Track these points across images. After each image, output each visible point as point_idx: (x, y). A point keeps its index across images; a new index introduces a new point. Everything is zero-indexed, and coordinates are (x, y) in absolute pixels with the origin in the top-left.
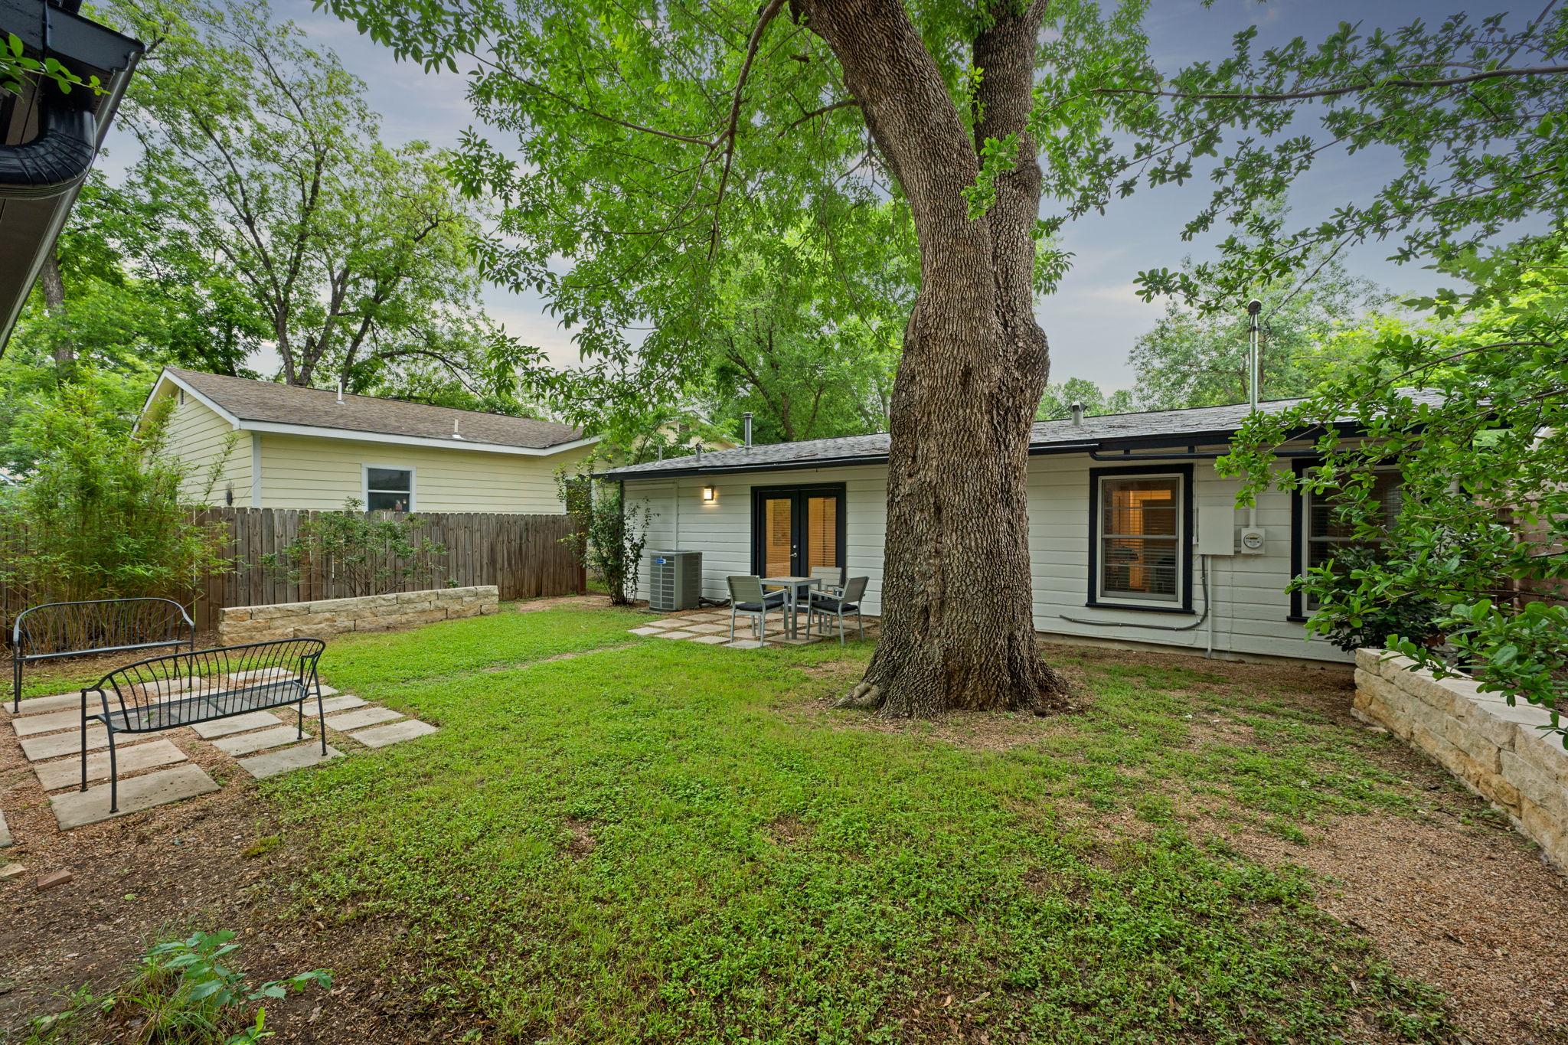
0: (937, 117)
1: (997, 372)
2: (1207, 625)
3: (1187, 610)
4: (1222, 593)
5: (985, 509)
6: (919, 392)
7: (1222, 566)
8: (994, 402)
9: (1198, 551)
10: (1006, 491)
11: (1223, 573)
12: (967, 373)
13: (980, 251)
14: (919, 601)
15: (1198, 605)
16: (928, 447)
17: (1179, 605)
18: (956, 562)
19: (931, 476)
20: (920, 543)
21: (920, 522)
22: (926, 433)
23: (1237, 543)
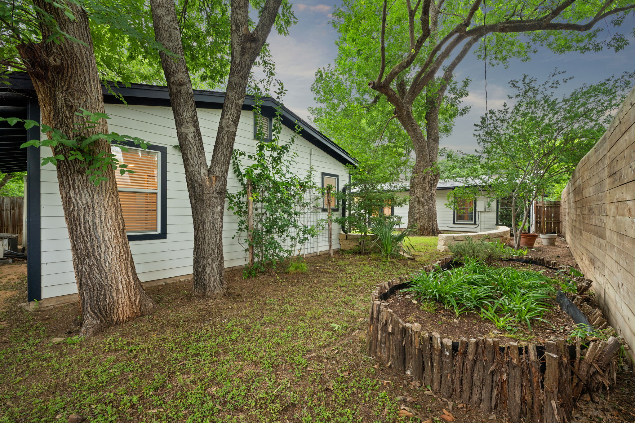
0: (419, 135)
1: (430, 177)
2: (479, 227)
3: (475, 224)
4: (482, 220)
5: (427, 201)
6: (416, 180)
7: (483, 214)
8: (429, 182)
9: (477, 211)
10: (432, 198)
11: (483, 216)
12: (424, 178)
13: (427, 157)
14: (416, 218)
15: (477, 223)
16: (417, 190)
17: (473, 223)
18: (422, 211)
19: (418, 195)
20: (415, 207)
21: (416, 204)
22: (417, 188)
23: (485, 209)
